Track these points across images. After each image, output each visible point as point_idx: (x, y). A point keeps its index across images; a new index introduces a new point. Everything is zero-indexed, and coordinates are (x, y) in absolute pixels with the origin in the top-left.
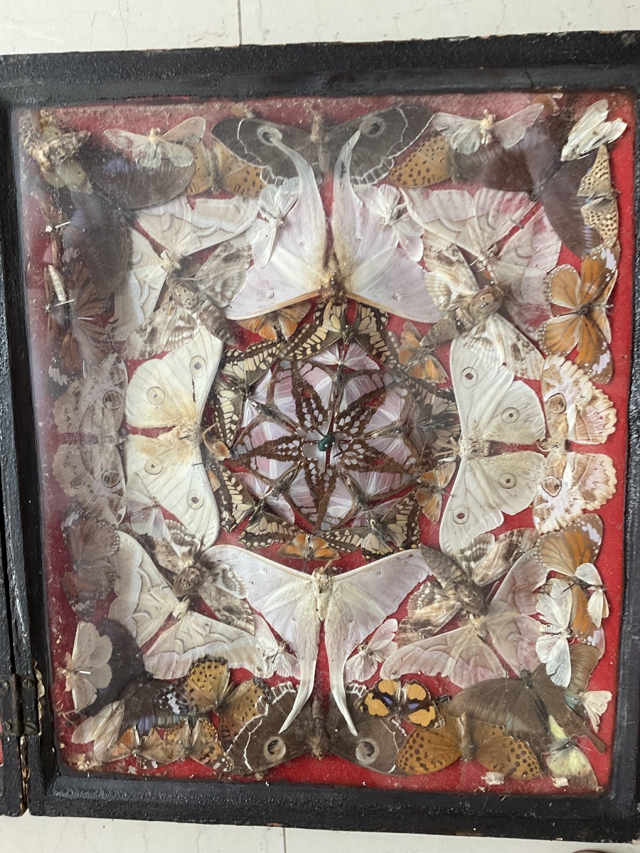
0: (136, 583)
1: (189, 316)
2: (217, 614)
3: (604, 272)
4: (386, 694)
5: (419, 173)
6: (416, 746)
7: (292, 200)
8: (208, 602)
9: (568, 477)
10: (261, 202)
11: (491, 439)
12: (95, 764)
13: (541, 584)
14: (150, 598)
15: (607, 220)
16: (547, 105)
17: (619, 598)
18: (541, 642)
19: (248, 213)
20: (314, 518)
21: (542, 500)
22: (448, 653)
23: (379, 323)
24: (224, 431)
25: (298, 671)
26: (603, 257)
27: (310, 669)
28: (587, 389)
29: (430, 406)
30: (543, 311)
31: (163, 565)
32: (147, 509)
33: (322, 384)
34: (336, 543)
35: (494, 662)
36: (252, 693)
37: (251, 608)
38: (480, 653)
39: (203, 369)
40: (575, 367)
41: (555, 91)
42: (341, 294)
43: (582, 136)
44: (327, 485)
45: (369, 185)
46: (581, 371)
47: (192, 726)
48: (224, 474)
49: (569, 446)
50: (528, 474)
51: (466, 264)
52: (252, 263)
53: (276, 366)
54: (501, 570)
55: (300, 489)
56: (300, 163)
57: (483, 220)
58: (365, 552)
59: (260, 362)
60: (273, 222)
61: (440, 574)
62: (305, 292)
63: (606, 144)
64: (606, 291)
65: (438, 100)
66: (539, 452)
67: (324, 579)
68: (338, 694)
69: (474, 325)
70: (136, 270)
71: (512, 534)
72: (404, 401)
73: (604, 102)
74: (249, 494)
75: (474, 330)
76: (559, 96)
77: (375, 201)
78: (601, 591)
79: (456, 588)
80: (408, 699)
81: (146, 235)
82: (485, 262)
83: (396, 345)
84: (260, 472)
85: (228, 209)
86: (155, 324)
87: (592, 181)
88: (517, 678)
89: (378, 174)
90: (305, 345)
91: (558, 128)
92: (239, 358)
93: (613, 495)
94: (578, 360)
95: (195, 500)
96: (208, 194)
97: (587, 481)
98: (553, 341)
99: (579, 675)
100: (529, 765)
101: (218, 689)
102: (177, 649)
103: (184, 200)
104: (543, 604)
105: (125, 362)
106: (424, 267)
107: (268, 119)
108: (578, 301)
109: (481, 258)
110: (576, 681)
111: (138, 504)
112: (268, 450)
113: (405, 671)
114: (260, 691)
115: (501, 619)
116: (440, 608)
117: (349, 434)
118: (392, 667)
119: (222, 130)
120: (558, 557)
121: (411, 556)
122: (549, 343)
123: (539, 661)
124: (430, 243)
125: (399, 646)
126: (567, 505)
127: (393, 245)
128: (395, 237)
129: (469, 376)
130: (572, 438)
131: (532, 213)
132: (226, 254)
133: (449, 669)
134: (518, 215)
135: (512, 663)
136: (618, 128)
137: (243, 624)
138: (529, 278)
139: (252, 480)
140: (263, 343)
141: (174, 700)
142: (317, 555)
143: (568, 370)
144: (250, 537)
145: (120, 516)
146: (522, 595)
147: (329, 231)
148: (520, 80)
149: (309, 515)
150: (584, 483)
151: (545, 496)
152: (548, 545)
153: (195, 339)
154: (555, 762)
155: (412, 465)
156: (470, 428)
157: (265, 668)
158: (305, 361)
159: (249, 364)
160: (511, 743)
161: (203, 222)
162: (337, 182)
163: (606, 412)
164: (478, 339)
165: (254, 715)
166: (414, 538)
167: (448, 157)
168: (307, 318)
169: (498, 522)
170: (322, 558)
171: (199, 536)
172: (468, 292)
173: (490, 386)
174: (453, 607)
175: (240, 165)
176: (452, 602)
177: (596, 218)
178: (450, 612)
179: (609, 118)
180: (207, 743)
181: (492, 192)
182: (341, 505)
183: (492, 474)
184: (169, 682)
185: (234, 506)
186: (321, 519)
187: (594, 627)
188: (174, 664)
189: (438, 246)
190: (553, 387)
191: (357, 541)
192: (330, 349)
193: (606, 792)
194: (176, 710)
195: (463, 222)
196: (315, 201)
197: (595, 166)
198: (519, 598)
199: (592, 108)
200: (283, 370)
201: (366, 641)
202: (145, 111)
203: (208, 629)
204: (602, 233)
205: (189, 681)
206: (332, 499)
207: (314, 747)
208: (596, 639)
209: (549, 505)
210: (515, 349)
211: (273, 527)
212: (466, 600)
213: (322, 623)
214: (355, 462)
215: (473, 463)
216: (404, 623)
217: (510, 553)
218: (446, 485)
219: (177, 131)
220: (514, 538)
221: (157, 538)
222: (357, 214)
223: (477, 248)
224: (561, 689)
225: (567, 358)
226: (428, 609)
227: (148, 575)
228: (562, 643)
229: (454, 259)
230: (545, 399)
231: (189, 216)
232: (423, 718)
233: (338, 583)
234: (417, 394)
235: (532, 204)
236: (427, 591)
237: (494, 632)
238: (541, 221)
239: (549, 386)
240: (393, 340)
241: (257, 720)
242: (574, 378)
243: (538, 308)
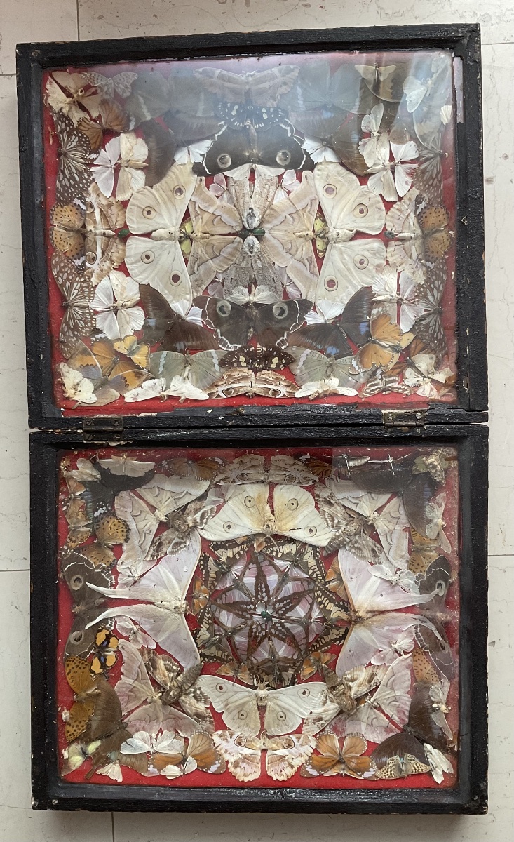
0: (177, 489)
1: (340, 528)
2: (157, 538)
3: (363, 771)
4: (109, 643)
5: (420, 665)
6: (80, 665)
7: (407, 589)
8: (165, 533)
9: (246, 751)
10: (407, 571)
11: (268, 707)
12: (65, 473)
13: (182, 735)
14: (167, 498)
15: (391, 771)
16: (452, 742)
17: (178, 784)
18: (145, 734)
19: (399, 563)
20: (219, 601)
21: (231, 735)
22: (136, 680)
23: (336, 640)
24: (272, 547)
25: (121, 587)
26: (371, 769)
27: (123, 595)
28: (297, 762)
29: (287, 671)
30: (341, 733)
31: (188, 507)
32: (223, 496)
33: (300, 611)
34: (203, 613)
35: (131, 706)
36: (107, 559)
37: (161, 558)
38: (137, 698)
39: (309, 535)
40: (310, 755)
41: (458, 747)
42: (353, 623)
43: (436, 757)
45: (414, 635)
46: (307, 758)
47: (87, 526)
48: (245, 546)
49: (264, 751)
50: (247, 726)
51: (368, 691)
52: (371, 564)
53: (311, 580)
54: (189, 711)
55: (237, 596)
56: (428, 597)
57: (393, 699)
58: (198, 631)
59: (313, 570)
60: (394, 579)
61: (186, 677)
63: (431, 771)
64: (351, 772)
65: (455, 684)
66: (260, 734)
67: (183, 610)
68: (110, 612)
69: (334, 696)
70: (368, 496)
71: (211, 718)
72: (290, 657)
73: (452, 772)
74: (232, 561)
75: (331, 695)
76: (456, 749)
77: (405, 638)
78: (182, 773)
79: (178, 686)
80: (107, 655)
81: (388, 502)
82: (369, 702)
83: (323, 649)
84: (248, 571)
85: (402, 551)
86: (336, 505)
87: (412, 762)
88: (122, 720)
89: (420, 641)
90: (323, 596)
91: (441, 745)
92: (315, 556)
93: (238, 780)
94: (313, 756)
95: (229, 527)
96: (411, 542)
97: (244, 763)
98: (324, 740)
99: (128, 759)
100: (73, 733)
101: (111, 538)
102: (134, 511)
103: (408, 525)
104: (168, 735)
105: (313, 486)
106: (367, 666)
107: (449, 590)
108: (346, 756)
109: (372, 699)
110: (124, 758)
111: (227, 492)
112: (261, 577)
113: (124, 654)
114: (109, 564)
115: (159, 711)
116: (164, 676)
117: (271, 628)
118: (127, 647)
119: (443, 561)
120: (198, 745)
121: (196, 658)
122: (323, 737)
123: (134, 733)
124: (381, 669)
125: (139, 650)
126: (230, 751)
127: (381, 647)
128: (385, 649)
129: (304, 693)
130: (269, 753)
131: (397, 726)
132: (376, 550)
133: (126, 680)
134: (396, 718)
135: (131, 717)
136: (439, 779)
137: (151, 553)
138: (360, 724)
139: (242, 564)
140: (324, 571)
141: (102, 512)
142: (195, 601)
143: (308, 749)
144: (206, 559)
145: (219, 482)
146: (173, 722)
147: (389, 611)
148: (465, 729)
149: (221, 599)
150: (243, 761)
151: (234, 737)
152: (205, 739)
153: (327, 529)
154: (75, 747)
155: (252, 661)
156: (275, 695)
157: (123, 567)
158: (314, 598)
159: (312, 562)
160: (85, 721)
161: (395, 536)
162: (416, 616)
164: (326, 697)
165: (95, 563)
166: (206, 660)
167: (427, 682)
168: (338, 598)
169: (218, 709)
170: (194, 605)
171: (206, 527)
172: (353, 693)
173: (299, 705)
174: (167, 685)
175: (427, 564)
176: (169, 684)
177: (391, 765)
178: (162, 682)
179: (444, 773)
180: (78, 538)
181: (409, 704)
182: (227, 619)
183: (247, 706)
184: (113, 507)
185: (225, 551)
186: (218, 606)
187: (159, 770)
188: (125, 510)
189: (380, 674)
190: (298, 741)
191: (204, 627)
192: (321, 612)
193: (62, 781)
194: (97, 514)
195: (392, 688)
196: (406, 603)
197: (421, 764)
198: (171, 721)
199: (450, 764)
200: (308, 584)
201: (141, 629)
202: (454, 521)
203: (148, 532)
204: (384, 768)
205: (113, 519)
206: (232, 614)
207: (79, 607)
208: (152, 770)
209: (229, 739)
210: (320, 719)
211: (212, 575)
212: (171, 693)
213: (153, 603)
214: (254, 630)
215: (254, 697)
216: (154, 652)
217: (199, 716)
218: (239, 679)
219: (443, 535)
220: (208, 719)
221: (205, 503)
222: (398, 627)
223: (377, 697)
224: (119, 749)
225: (314, 750)
226: (163, 668)
227: (182, 497)
228: (147, 748)
229: (372, 683)
230: (291, 736)
231: (398, 528)
232: (96, 666)
233: (180, 617)
234: (294, 664)
235: (401, 726)
236: (174, 667)
237: (150, 707)
238: (392, 731)
239: (299, 739)
240: (326, 648)
241: (92, 566)
242: (303, 754)
243: (344, 730)
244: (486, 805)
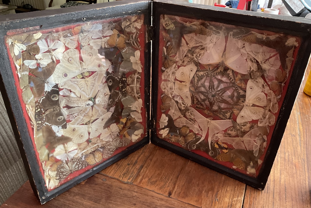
2: (188, 119)
3: (286, 76)
4: (219, 144)
6: (222, 156)
8: (187, 116)
10: (211, 37)
11: (253, 103)
12: (163, 138)
13: (258, 135)
14: (176, 112)
15: (290, 64)
18: (254, 146)
19: (208, 39)
21: (261, 119)
22: (234, 141)
24: (195, 86)
25: (203, 134)
26: (287, 73)
27: (205, 134)
28: (276, 101)
29: (240, 93)
31: (179, 107)
32: (178, 96)
33: (216, 83)
35: (243, 146)
37: (195, 120)
38: (241, 143)
39: (193, 71)
40: (275, 94)
41: (281, 34)
42: (224, 65)
43: (290, 42)
44: (213, 103)
45: (237, 39)
46: (275, 96)
47: (180, 137)
50: (260, 112)
51: (256, 63)
52: (207, 50)
53: (207, 75)
54: (248, 130)
55: (207, 102)
57: (263, 53)
58: (220, 118)
59: (204, 73)
62: (216, 62)
63: (294, 46)
64: (285, 81)
65: (251, 29)
67: (209, 120)
72: (233, 90)
73: (295, 38)
74: (197, 100)
75: (254, 79)
77: (238, 43)
78: (266, 142)
80: (223, 146)
83: (235, 77)
84: (200, 96)
86: (184, 59)
87: (290, 53)
88: (247, 151)
89: (239, 37)
90: (215, 72)
92: (200, 71)
93: (274, 125)
95: (187, 97)
96: (199, 33)
97: (270, 120)
99: (259, 155)
100: (243, 168)
101: (186, 132)
102: (180, 123)
103: (195, 33)
104: (257, 139)
105: (178, 65)
106: (247, 61)
109: (260, 63)
110: (258, 157)
111: (176, 94)
112: (202, 93)
113: (224, 141)
114: (194, 135)
115: (247, 139)
116: (233, 133)
118: (221, 140)
119: (203, 24)
121: (230, 121)
123: (253, 149)
125: (224, 137)
126: (266, 122)
127: (240, 54)
129: (251, 88)
130: (270, 109)
131: (276, 55)
132: (201, 48)
133: (233, 144)
134: (272, 54)
135: (247, 148)
136: (297, 44)
137: (193, 122)
138: (272, 70)
139: (198, 97)
140: (206, 69)
141: (178, 131)
143: (273, 95)
144: (197, 107)
145: (172, 96)
149: (209, 107)
153: (192, 65)
154: (248, 169)
155: (233, 104)
156: (248, 100)
157: (196, 131)
158: (214, 76)
159: (202, 73)
160: (241, 162)
161: (197, 40)
162: (229, 37)
163: (277, 107)
164: (255, 81)
166: (231, 118)
167: (256, 38)
169: (251, 120)
171: (187, 104)
172: (255, 70)
173: (255, 92)
177: (288, 63)
178: (235, 134)
179: (296, 42)
180: (182, 141)
183: (252, 110)
184: (178, 128)
185: (194, 100)
186: (211, 109)
188: (179, 125)
189: (251, 57)
190: (270, 96)
191: (218, 115)
192: (220, 75)
193: (257, 178)
194: (178, 133)
195: (258, 53)
197: (292, 50)
198: (252, 136)
200: (208, 77)
201: (217, 133)
202: (186, 19)
203: (186, 121)
204: (288, 67)
205: (182, 129)
206: (214, 106)
207: (201, 149)
208: (263, 150)
209: (262, 121)
210: (263, 85)
211: (201, 107)
213: (209, 127)
214: (219, 101)
215: (247, 107)
216: (226, 133)
217: (251, 127)
218: (240, 109)
220: (253, 125)
221: (179, 102)
224: (255, 156)
225: (274, 92)
226: (231, 132)
227: (176, 108)
228: (258, 148)
229: (254, 61)
230: (268, 98)
231: (195, 37)
232: (225, 151)
233: (212, 122)
234: (237, 89)
236: (232, 129)
238: (277, 57)
240: (235, 76)
241: (192, 140)
243: (272, 77)
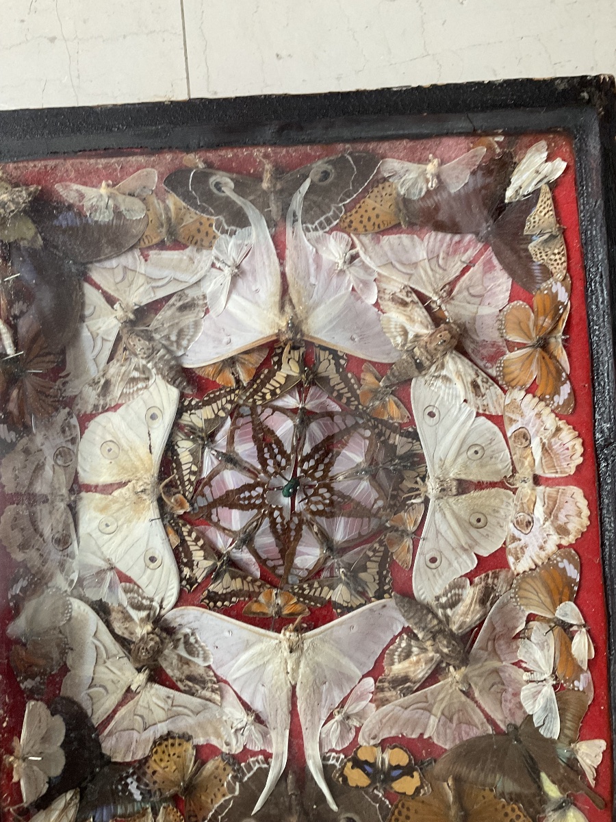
0: (90, 655)
1: (144, 366)
2: (179, 684)
3: (556, 305)
4: (366, 762)
5: (369, 219)
6: (402, 818)
7: (245, 249)
8: (169, 672)
9: (539, 512)
10: (214, 251)
11: (459, 477)
13: (521, 627)
14: (106, 670)
15: (555, 254)
16: (490, 148)
17: (603, 637)
18: (526, 691)
19: (202, 264)
20: (281, 571)
21: (514, 539)
22: (430, 711)
23: (338, 365)
24: (183, 483)
25: (270, 743)
26: (554, 291)
27: (283, 739)
28: (550, 421)
29: (394, 447)
30: (499, 347)
31: (120, 633)
32: (100, 573)
33: (284, 428)
34: (305, 597)
35: (478, 717)
36: (220, 771)
37: (216, 675)
38: (463, 709)
39: (159, 420)
40: (536, 399)
41: (497, 135)
42: (299, 336)
43: (524, 177)
44: (293, 533)
45: (321, 232)
46: (543, 404)
47: (155, 814)
48: (183, 529)
49: (537, 480)
50: (498, 512)
51: (420, 304)
52: (207, 311)
53: (235, 413)
54: (478, 616)
55: (265, 540)
56: (252, 213)
57: (434, 261)
58: (336, 605)
59: (219, 410)
60: (227, 271)
61: (416, 624)
62: (262, 336)
63: (548, 183)
64: (561, 323)
65: (385, 146)
66: (507, 488)
67: (294, 637)
68: (314, 765)
69: (432, 363)
70: (88, 322)
71: (487, 576)
72: (367, 442)
73: (543, 144)
74: (211, 550)
75: (434, 368)
76: (501, 139)
77: (327, 247)
78: (584, 630)
79: (434, 638)
80: (389, 764)
81: (98, 287)
82: (439, 302)
83: (356, 386)
84: (222, 524)
85: (181, 260)
86: (108, 376)
87: (537, 219)
88: (504, 733)
89: (329, 221)
90: (264, 390)
91: (501, 168)
92: (198, 407)
93: (588, 527)
94: (538, 393)
95: (153, 559)
96: (161, 246)
97: (560, 515)
98: (512, 376)
99: (569, 724)
101: (182, 768)
102: (136, 727)
103: (137, 253)
104: (524, 650)
105: (78, 416)
106: (379, 309)
107: (219, 169)
108: (534, 335)
109: (435, 298)
110: (567, 732)
111: (92, 567)
112: (230, 500)
113: (385, 734)
114: (229, 768)
115: (483, 669)
116: (418, 662)
117: (314, 478)
118: (371, 730)
119: (174, 180)
120: (537, 598)
121: (384, 606)
122: (508, 378)
123: (525, 712)
124: (383, 285)
125: (378, 707)
126: (541, 541)
127: (347, 288)
128: (349, 282)
129: (432, 415)
130: (539, 472)
132: (181, 303)
133: (431, 728)
134: (467, 256)
135: (497, 717)
136: (559, 167)
137: (207, 694)
138: (483, 316)
139: (213, 534)
140: (221, 390)
141: (135, 784)
142: (285, 612)
143: (529, 404)
144: (213, 597)
145: (72, 581)
146: (502, 642)
147: (283, 275)
148: (462, 124)
149: (275, 567)
150: (556, 517)
151: (517, 534)
152: (525, 586)
153: (151, 389)
155: (379, 508)
156: (437, 466)
157: (234, 742)
158: (264, 406)
159: (207, 412)
160: (504, 806)
161: (156, 273)
162: (289, 230)
163: (572, 443)
164: (437, 377)
165: (224, 796)
166: (386, 587)
167: (397, 204)
168: (266, 363)
169: (472, 564)
170: (291, 614)
171: (157, 599)
172: (424, 331)
173: (453, 423)
174: (432, 659)
175: (192, 217)
176: (431, 654)
177: (543, 254)
178: (429, 665)
179: (549, 159)
181: (440, 235)
182: (308, 555)
183: (462, 514)
184: (129, 764)
185: (195, 563)
186: (288, 571)
187: (581, 670)
188: (134, 743)
189: (391, 288)
190: (516, 421)
191: (327, 594)
192: (290, 393)
194: (138, 796)
195: (415, 265)
196: (268, 250)
197: (539, 205)
198: (500, 645)
199: (533, 148)
200: (242, 416)
201: (342, 704)
202: (97, 164)
203: (170, 702)
204: (551, 268)
205: (151, 763)
206: (299, 548)
208: (583, 682)
209: (522, 543)
210: (475, 386)
211: (237, 584)
212: (446, 650)
213: (294, 687)
214: (321, 507)
215: (442, 502)
216: (381, 681)
217: (486, 598)
218: (415, 528)
219: (130, 182)
220: (490, 581)
221: (112, 603)
222: (311, 261)
223: (430, 288)
224: (552, 741)
225: (528, 392)
226: (406, 664)
227: (104, 646)
228: (548, 690)
229: (408, 300)
230: (509, 434)
231: (142, 267)
232: (406, 785)
233: (309, 641)
234: (380, 434)
235: (480, 245)
236: (403, 644)
237: (476, 684)
238: (489, 261)
239: (512, 421)
240: (353, 381)
241: (227, 801)
242: (536, 411)
243: (493, 345)
244: (597, 77)
